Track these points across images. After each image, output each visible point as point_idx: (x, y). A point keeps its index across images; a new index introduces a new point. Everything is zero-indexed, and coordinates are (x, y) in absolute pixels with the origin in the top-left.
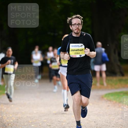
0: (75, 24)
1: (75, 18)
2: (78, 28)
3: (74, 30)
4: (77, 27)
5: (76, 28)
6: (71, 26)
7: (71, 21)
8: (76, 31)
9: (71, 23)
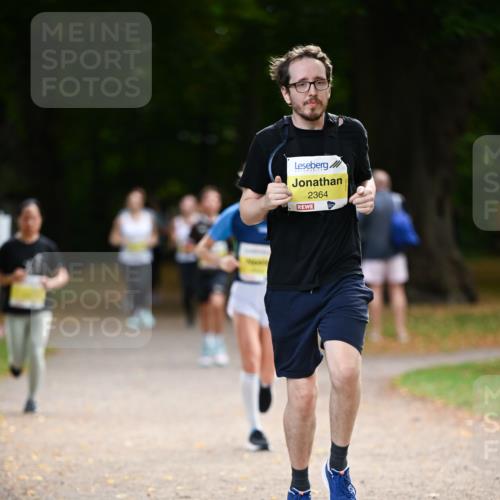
0: (304, 80)
1: (301, 56)
2: (315, 97)
3: (301, 105)
4: (312, 91)
5: (308, 98)
6: (288, 92)
7: (287, 71)
8: (307, 111)
9: (284, 79)
